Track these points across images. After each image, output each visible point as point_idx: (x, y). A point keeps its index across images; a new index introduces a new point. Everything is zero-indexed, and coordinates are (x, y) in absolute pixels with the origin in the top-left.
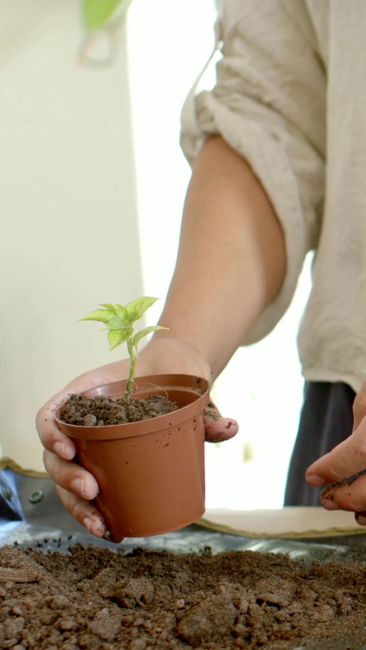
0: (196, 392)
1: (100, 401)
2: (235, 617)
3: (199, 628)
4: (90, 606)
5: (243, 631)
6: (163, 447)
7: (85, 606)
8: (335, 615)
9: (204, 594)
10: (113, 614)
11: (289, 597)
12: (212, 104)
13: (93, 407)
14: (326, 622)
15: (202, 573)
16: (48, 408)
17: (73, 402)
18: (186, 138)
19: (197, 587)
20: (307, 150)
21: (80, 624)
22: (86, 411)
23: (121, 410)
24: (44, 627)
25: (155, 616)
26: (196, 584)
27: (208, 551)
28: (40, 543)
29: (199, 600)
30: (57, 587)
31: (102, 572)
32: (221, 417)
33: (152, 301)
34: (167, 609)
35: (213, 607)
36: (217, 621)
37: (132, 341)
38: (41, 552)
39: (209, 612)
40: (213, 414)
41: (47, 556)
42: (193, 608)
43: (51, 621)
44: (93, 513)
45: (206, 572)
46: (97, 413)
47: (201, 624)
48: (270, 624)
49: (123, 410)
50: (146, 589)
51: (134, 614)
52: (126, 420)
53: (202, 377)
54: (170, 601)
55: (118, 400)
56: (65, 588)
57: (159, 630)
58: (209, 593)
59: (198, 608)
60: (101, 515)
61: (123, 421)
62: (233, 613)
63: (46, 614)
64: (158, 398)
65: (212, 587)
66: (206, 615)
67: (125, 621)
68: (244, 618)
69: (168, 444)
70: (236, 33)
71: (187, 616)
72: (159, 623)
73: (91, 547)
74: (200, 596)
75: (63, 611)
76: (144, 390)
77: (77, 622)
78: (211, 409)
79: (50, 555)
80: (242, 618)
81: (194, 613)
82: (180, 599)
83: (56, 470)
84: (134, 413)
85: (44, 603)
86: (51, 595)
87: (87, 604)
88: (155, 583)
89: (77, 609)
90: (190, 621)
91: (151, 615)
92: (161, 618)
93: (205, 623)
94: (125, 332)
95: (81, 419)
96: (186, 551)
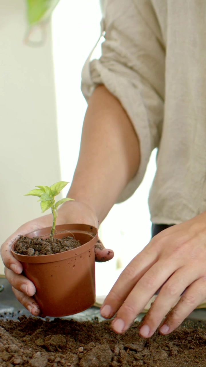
0: (90, 234)
1: (36, 240)
2: (112, 357)
3: (92, 363)
4: (30, 350)
5: (116, 365)
6: (72, 267)
7: (27, 350)
8: (168, 356)
9: (94, 344)
10: (43, 355)
11: (142, 346)
12: (99, 67)
13: (32, 243)
14: (163, 360)
15: (93, 332)
16: (7, 244)
17: (21, 240)
18: (85, 86)
19: (90, 340)
20: (152, 93)
21: (25, 361)
22: (28, 245)
23: (48, 245)
24: (4, 363)
25: (67, 356)
26: (90, 338)
27: (96, 319)
28: (2, 315)
29: (92, 347)
30: (11, 340)
31: (37, 331)
32: (105, 248)
33: (65, 184)
34: (73, 352)
35: (99, 351)
36: (101, 360)
37: (54, 207)
38: (3, 320)
39: (97, 354)
40: (99, 246)
41: (6, 322)
42: (88, 352)
43: (8, 359)
44: (33, 303)
45: (95, 331)
46: (35, 247)
47: (92, 361)
48: (132, 361)
49: (49, 246)
50: (62, 341)
51: (55, 355)
52: (51, 251)
53: (93, 225)
54: (75, 348)
55: (46, 239)
56: (16, 340)
57: (69, 364)
58: (97, 343)
59: (91, 352)
60: (37, 304)
61: (50, 252)
62: (110, 355)
63: (6, 355)
64: (69, 238)
65: (99, 340)
66: (96, 356)
67: (49, 359)
68: (117, 358)
69: (75, 265)
70: (113, 27)
71: (85, 356)
72: (69, 360)
73: (31, 317)
74: (92, 345)
75: (15, 353)
76: (61, 232)
77: (23, 360)
78: (98, 244)
79: (7, 322)
80: (116, 358)
81: (89, 355)
82: (81, 347)
83: (12, 279)
84: (55, 248)
85: (4, 349)
86: (8, 344)
87: (28, 349)
88: (67, 337)
89: (23, 352)
90: (86, 359)
91: (64, 356)
92: (70, 358)
93: (95, 360)
94: (50, 202)
95: (26, 250)
96: (84, 319)
